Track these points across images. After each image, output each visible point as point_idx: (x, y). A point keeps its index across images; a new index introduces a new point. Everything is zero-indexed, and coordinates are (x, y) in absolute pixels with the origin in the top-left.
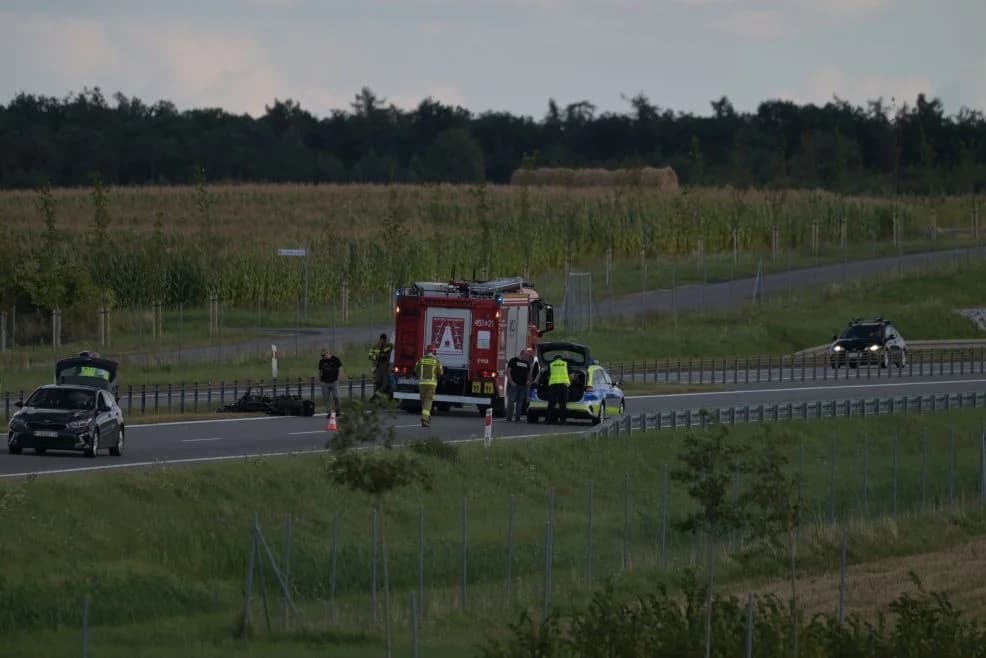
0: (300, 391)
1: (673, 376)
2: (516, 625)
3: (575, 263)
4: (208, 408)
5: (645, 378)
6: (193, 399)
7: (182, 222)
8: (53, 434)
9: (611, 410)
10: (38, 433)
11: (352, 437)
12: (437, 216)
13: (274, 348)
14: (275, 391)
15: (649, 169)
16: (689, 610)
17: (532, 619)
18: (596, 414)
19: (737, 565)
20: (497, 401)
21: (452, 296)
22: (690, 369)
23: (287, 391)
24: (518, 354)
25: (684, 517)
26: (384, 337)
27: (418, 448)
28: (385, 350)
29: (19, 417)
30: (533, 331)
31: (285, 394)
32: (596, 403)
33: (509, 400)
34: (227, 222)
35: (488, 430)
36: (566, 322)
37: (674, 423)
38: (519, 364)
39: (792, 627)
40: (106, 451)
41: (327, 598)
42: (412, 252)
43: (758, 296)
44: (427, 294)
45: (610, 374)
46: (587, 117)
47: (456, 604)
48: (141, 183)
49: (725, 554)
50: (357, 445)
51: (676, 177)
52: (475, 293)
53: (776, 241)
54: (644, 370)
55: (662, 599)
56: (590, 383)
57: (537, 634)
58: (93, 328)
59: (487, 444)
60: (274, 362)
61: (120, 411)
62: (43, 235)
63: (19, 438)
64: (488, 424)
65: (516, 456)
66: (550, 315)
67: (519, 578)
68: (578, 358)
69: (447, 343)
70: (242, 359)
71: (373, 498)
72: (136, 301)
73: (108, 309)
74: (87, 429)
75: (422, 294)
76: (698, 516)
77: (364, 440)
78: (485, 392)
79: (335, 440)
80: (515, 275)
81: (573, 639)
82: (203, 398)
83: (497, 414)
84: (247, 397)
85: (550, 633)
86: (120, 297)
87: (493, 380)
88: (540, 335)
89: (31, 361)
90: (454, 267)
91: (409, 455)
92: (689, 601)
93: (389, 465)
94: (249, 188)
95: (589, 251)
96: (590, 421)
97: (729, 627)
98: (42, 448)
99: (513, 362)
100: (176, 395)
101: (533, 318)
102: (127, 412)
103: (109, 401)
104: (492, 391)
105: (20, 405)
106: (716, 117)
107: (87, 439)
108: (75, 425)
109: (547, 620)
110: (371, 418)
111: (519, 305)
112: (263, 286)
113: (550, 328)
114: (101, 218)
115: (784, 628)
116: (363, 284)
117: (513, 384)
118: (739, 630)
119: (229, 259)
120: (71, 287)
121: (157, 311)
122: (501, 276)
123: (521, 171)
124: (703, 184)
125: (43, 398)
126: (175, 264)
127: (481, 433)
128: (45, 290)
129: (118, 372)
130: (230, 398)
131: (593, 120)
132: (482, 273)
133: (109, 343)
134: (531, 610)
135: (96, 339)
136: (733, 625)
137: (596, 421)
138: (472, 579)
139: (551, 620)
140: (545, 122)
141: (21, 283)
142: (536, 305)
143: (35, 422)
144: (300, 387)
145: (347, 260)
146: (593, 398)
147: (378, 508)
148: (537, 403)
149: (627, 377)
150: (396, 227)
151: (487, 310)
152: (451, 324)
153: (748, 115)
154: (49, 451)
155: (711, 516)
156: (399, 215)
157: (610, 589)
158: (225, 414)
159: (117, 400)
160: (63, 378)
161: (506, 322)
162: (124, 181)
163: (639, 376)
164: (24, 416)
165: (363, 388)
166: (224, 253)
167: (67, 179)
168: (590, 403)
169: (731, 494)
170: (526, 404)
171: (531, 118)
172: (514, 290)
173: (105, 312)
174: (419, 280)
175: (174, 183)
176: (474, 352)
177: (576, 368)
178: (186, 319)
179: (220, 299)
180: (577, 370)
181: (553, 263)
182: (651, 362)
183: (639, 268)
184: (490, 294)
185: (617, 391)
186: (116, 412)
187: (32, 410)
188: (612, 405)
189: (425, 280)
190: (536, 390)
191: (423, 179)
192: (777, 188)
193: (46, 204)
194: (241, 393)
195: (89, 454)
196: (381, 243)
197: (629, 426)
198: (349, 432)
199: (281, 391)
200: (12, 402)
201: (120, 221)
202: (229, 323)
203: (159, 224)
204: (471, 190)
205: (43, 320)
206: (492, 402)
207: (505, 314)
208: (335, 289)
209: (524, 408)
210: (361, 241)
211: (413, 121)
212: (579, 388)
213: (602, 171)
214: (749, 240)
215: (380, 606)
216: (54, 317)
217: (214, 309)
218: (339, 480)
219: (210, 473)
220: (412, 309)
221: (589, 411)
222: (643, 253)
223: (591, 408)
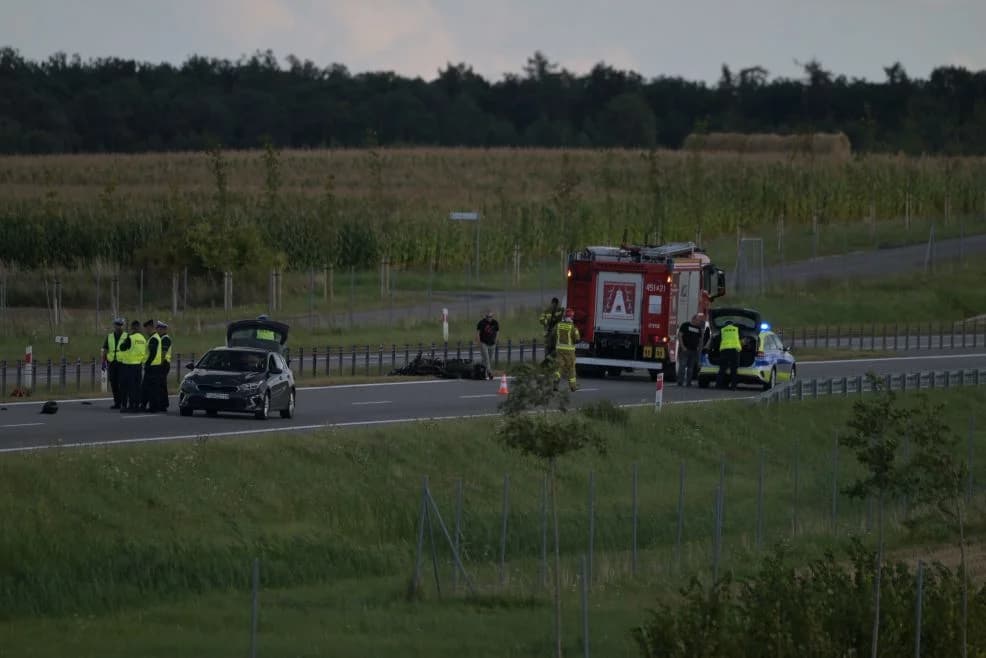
0: (471, 354)
1: (844, 342)
2: (686, 589)
3: (746, 228)
4: (381, 371)
5: (816, 343)
6: (364, 362)
7: (354, 185)
8: (224, 396)
9: (783, 375)
10: (209, 395)
11: (525, 401)
12: (610, 182)
13: (446, 312)
14: (446, 356)
15: (822, 135)
16: (858, 575)
17: (702, 583)
18: (766, 379)
19: (907, 531)
20: (668, 366)
21: (623, 260)
22: (861, 335)
23: (459, 355)
24: (690, 320)
25: (852, 483)
26: (555, 301)
27: (589, 412)
28: (557, 314)
29: (190, 378)
30: (704, 296)
31: (456, 358)
32: (768, 369)
33: (681, 366)
34: (399, 185)
35: (659, 394)
36: (737, 288)
37: (844, 389)
38: (691, 329)
39: (962, 594)
40: (278, 414)
41: (498, 561)
42: (585, 217)
43: (930, 263)
44: (598, 258)
45: (782, 339)
46: (759, 82)
47: (626, 569)
48: (313, 145)
49: (895, 520)
50: (530, 409)
51: (849, 144)
52: (647, 258)
53: (948, 208)
54: (815, 336)
55: (830, 566)
56: (761, 349)
57: (706, 598)
58: (264, 289)
59: (658, 409)
60: (446, 325)
61: (291, 374)
62: (215, 198)
63: (190, 400)
64: (659, 389)
65: (687, 421)
66: (721, 280)
67: (689, 543)
68: (750, 323)
69: (619, 308)
70: (413, 323)
71: (544, 462)
72: (308, 263)
73: (280, 272)
74: (258, 391)
75: (594, 258)
76: (868, 482)
77: (537, 404)
78: (657, 356)
79: (506, 403)
80: (687, 240)
81: (743, 605)
82: (374, 361)
83: (666, 379)
84: (418, 359)
85: (721, 600)
86: (292, 260)
87: (664, 344)
88: (712, 300)
89: (202, 323)
90: (626, 231)
91: (581, 420)
92: (858, 566)
93: (561, 429)
94: (421, 152)
95: (761, 216)
96: (761, 386)
97: (898, 593)
98: (213, 410)
99: (685, 327)
100: (348, 358)
101: (704, 283)
102: (299, 374)
103: (281, 363)
104: (663, 357)
105: (191, 367)
106: (889, 82)
107: (259, 402)
108: (246, 387)
109: (716, 585)
110: (545, 382)
111: (690, 270)
112: (434, 248)
113: (721, 293)
114: (272, 181)
115: (954, 595)
116: (535, 247)
117: (685, 349)
118: (908, 596)
119: (402, 221)
120: (243, 249)
121: (328, 274)
122: (673, 240)
123: (693, 136)
124: (875, 150)
125: (215, 360)
126: (347, 227)
127: (652, 398)
128: (216, 253)
129: (289, 335)
130: (401, 361)
131: (766, 85)
132: (654, 238)
133: (280, 305)
134: (700, 576)
135: (267, 302)
136: (902, 592)
137: (767, 386)
138: (642, 544)
139: (721, 585)
140: (717, 87)
141: (194, 245)
142: (708, 270)
143: (206, 384)
144: (471, 350)
145: (519, 223)
146: (765, 363)
147: (549, 472)
148: (708, 368)
149: (799, 343)
150: (568, 191)
151: (658, 274)
152: (623, 289)
153: (922, 81)
154: (219, 413)
155: (879, 481)
156: (572, 180)
157: (781, 555)
158: (396, 377)
159: (288, 363)
160: (235, 340)
161: (678, 287)
162: (296, 144)
163: (810, 342)
164: (195, 378)
165: (534, 351)
166: (396, 216)
167: (240, 140)
168: (761, 368)
169: (900, 460)
170: (696, 369)
171: (703, 84)
172: (686, 255)
173: (277, 275)
174: (591, 245)
175: (346, 146)
176: (645, 317)
177: (746, 333)
178: (358, 282)
179: (391, 264)
180: (749, 334)
181: (725, 227)
182: (822, 328)
183: (811, 233)
184: (661, 259)
185: (788, 357)
186: (287, 375)
187: (203, 372)
188: (784, 371)
189: (596, 245)
190: (707, 355)
191: (595, 144)
192: (950, 154)
193: (218, 166)
194: (413, 356)
195: (260, 416)
196: (553, 207)
197: (800, 393)
198: (522, 395)
199: (453, 355)
200: (184, 364)
201: (293, 184)
202: (402, 286)
203: (330, 186)
204: (642, 155)
205: (214, 283)
206: (663, 366)
207: (676, 279)
208: (506, 253)
209: (695, 374)
210: (534, 205)
211: (586, 86)
212: (750, 353)
213: (774, 137)
214: (921, 206)
215: (550, 570)
216: (226, 279)
217: (386, 272)
218: (511, 443)
219: (380, 436)
220: (584, 274)
221: (759, 375)
222: (815, 218)
223: (762, 373)
